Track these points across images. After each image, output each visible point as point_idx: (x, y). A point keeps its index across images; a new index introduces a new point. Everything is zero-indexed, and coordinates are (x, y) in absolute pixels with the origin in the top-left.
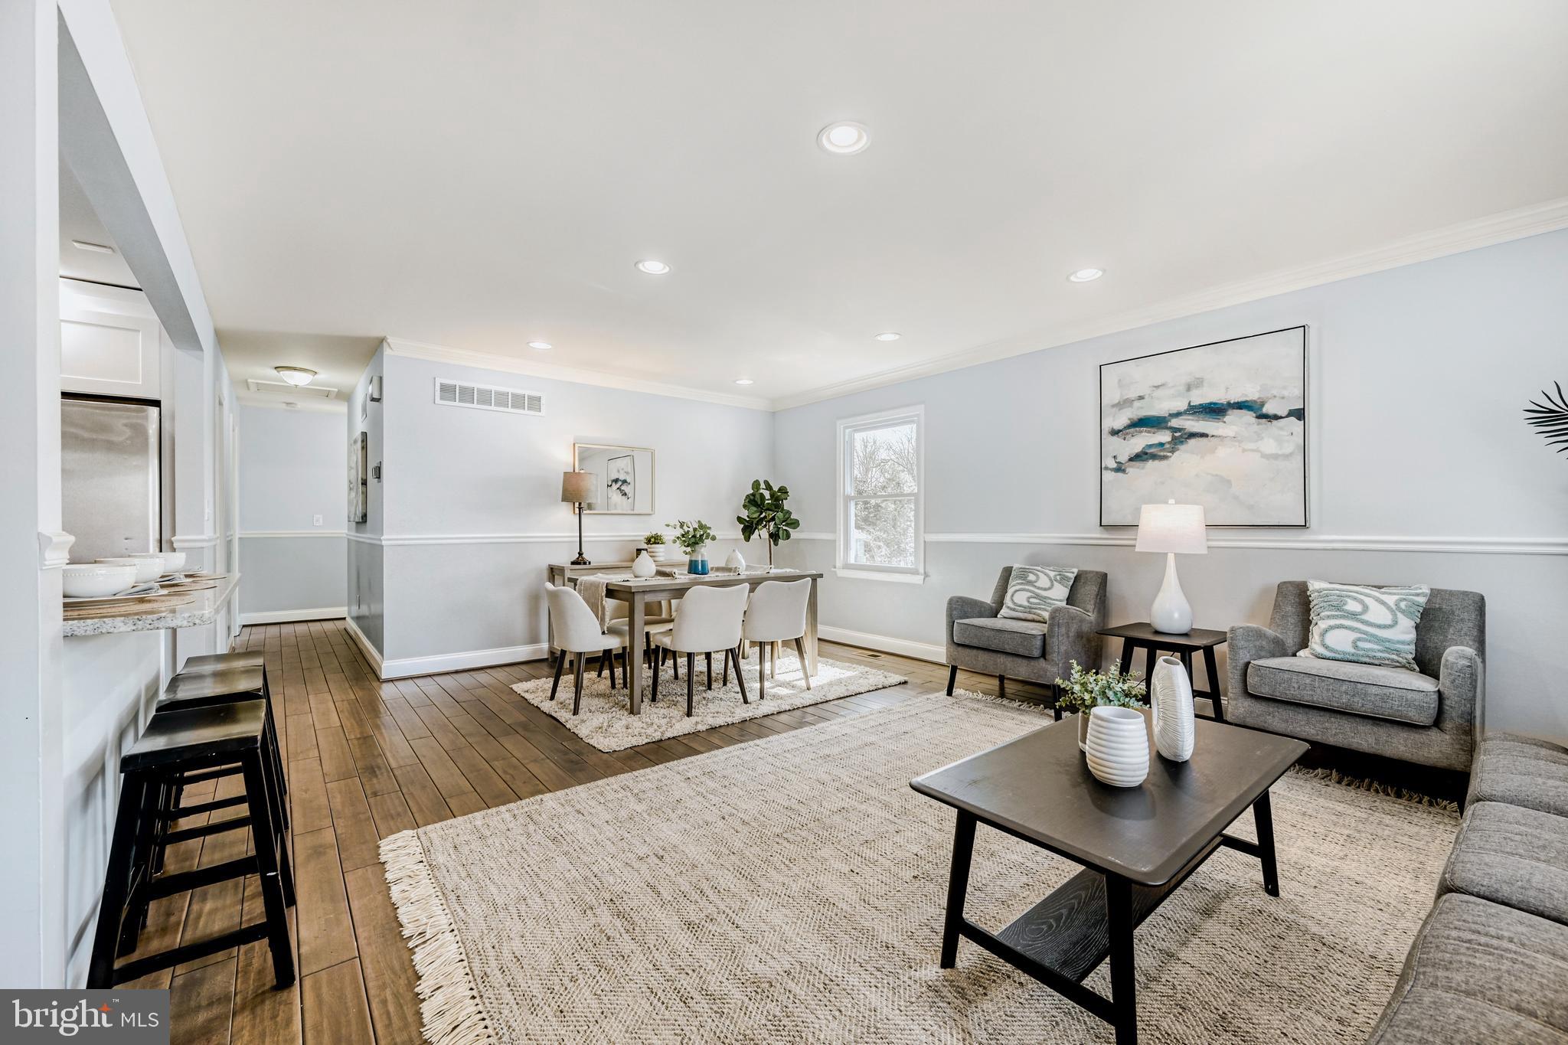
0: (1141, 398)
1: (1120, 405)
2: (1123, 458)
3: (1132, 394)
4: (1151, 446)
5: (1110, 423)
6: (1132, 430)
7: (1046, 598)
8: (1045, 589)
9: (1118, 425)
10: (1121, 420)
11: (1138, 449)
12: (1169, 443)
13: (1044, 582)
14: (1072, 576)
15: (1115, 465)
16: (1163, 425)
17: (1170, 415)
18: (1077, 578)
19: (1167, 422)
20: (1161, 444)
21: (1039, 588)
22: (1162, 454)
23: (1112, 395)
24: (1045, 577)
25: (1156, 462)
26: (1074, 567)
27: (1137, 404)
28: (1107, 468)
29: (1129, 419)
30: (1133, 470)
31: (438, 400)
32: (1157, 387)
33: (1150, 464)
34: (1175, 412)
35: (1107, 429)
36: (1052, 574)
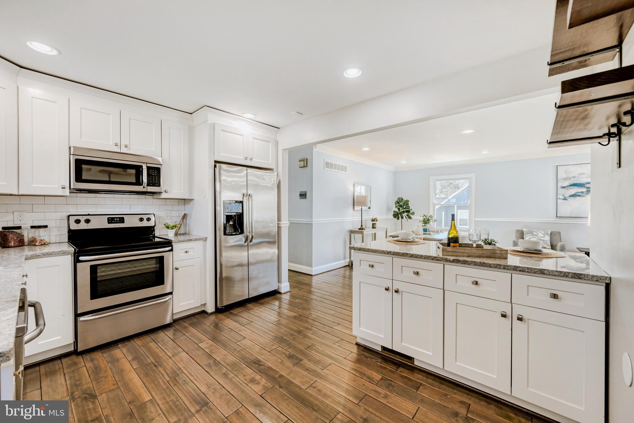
0: (574, 177)
1: (566, 179)
2: (567, 196)
3: (571, 176)
4: (578, 192)
5: (560, 184)
6: (571, 187)
7: (544, 240)
8: (542, 237)
9: (564, 185)
10: (566, 184)
11: (573, 193)
12: (586, 192)
13: (540, 235)
14: (550, 233)
15: (563, 198)
16: (583, 186)
17: (586, 183)
18: (551, 234)
19: (585, 185)
20: (583, 192)
21: (540, 237)
22: (583, 195)
23: (561, 175)
24: (541, 233)
25: (580, 198)
26: (549, 230)
27: (572, 179)
28: (559, 199)
29: (569, 183)
30: (571, 200)
31: (325, 168)
32: (581, 174)
33: (578, 198)
34: (588, 182)
35: (560, 186)
36: (543, 232)
